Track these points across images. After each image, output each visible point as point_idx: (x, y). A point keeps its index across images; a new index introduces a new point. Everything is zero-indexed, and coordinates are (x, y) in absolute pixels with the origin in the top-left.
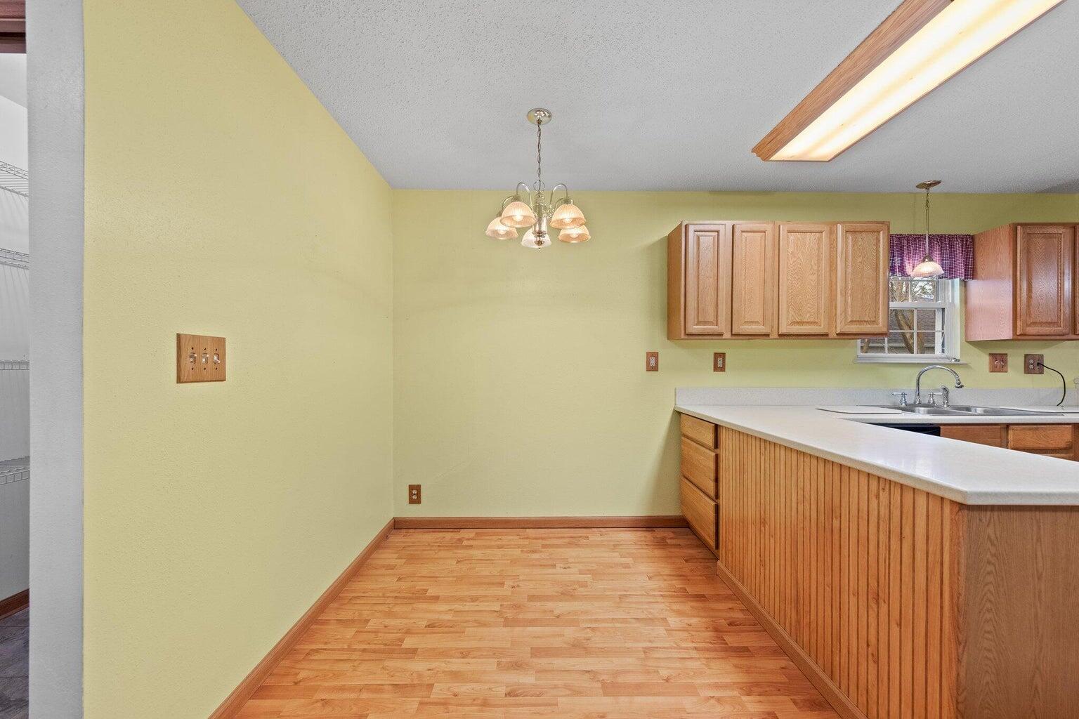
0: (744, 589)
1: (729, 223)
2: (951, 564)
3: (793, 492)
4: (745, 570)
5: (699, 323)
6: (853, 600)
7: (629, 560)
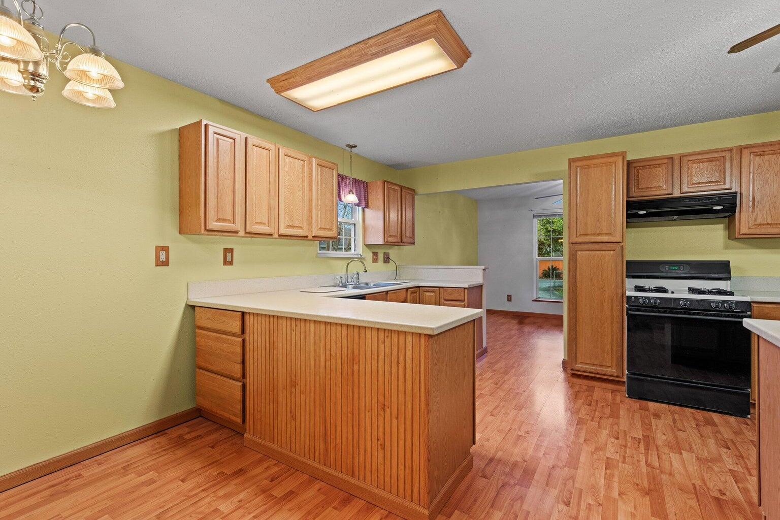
0: (275, 447)
1: (244, 135)
2: (425, 370)
3: (322, 355)
4: (276, 430)
5: (218, 220)
6: (368, 414)
7: (151, 475)
